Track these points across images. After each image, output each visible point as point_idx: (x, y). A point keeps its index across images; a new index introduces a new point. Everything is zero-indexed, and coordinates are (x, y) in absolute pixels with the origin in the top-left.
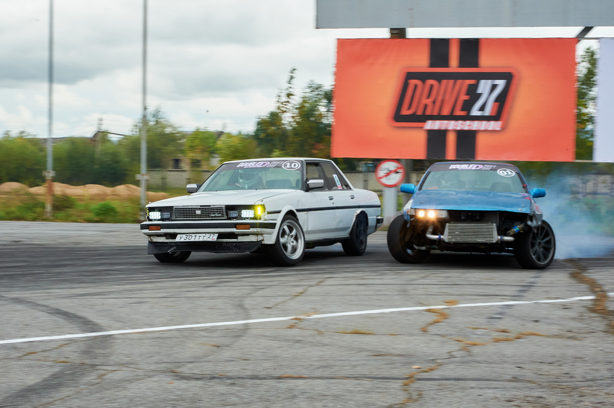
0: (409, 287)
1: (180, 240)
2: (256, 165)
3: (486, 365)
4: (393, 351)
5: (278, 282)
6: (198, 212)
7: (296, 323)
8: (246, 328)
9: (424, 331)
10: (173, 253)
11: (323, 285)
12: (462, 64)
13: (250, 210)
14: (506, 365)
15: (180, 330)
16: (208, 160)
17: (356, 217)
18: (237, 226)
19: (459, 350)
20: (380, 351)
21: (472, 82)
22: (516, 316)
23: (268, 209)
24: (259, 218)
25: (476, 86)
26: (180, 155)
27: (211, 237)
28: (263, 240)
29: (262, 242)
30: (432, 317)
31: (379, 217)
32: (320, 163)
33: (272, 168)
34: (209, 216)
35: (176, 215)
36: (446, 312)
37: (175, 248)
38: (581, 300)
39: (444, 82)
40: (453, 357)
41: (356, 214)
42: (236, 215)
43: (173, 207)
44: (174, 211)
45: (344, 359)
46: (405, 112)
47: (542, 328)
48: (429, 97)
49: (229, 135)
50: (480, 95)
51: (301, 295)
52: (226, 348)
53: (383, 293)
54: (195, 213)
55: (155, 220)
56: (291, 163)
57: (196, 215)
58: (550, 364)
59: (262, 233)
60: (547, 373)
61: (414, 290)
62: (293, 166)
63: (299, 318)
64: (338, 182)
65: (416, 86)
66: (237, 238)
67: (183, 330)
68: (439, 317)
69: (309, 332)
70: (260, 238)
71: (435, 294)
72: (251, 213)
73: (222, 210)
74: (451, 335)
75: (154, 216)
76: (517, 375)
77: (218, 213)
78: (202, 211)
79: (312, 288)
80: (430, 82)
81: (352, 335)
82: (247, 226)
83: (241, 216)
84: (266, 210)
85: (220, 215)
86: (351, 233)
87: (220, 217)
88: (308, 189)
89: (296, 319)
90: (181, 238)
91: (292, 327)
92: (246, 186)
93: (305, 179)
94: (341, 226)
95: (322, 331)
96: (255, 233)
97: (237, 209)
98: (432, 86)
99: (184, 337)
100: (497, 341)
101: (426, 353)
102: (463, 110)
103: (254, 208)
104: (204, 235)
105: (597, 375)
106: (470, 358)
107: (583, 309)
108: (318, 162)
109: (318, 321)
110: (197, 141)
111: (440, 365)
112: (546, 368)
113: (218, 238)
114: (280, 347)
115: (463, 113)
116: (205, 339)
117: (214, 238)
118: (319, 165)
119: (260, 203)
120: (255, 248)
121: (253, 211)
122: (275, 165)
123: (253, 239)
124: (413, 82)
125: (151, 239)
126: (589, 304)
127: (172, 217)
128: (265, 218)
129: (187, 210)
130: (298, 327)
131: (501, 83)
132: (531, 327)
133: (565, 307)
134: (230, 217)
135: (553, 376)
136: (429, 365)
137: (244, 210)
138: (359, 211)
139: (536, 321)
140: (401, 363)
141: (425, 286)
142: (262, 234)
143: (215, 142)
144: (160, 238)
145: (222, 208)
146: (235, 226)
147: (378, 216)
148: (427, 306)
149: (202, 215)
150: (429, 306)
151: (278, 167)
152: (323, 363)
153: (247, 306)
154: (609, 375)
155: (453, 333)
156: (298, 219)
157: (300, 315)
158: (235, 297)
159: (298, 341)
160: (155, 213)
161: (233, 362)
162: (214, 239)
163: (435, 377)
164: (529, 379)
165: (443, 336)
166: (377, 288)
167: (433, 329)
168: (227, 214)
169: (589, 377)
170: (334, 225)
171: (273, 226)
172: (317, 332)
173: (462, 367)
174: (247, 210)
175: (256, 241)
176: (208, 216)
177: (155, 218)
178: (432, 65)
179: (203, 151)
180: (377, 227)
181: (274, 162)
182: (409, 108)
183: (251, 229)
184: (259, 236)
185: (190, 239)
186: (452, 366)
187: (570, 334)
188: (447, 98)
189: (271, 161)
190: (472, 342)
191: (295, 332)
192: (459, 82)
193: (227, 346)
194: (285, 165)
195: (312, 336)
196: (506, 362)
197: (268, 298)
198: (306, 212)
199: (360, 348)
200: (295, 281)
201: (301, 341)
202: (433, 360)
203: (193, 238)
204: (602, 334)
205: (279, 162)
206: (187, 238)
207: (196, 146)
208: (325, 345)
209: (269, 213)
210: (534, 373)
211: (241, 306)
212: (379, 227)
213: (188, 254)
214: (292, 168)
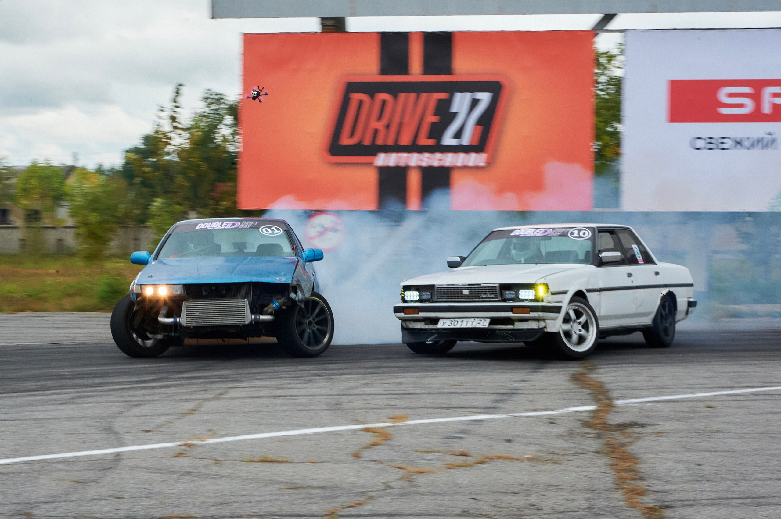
0: (343, 399)
1: (443, 326)
2: (535, 233)
3: (431, 497)
4: (311, 483)
5: (162, 396)
6: (466, 292)
7: (185, 450)
8: (118, 458)
9: (357, 456)
10: (435, 342)
11: (222, 399)
12: (427, 69)
13: (529, 290)
14: (457, 497)
15: (30, 462)
16: (51, 210)
17: (661, 300)
18: (514, 309)
19: (400, 480)
20: (295, 483)
21: (443, 96)
22: (483, 435)
23: (552, 289)
24: (541, 300)
25: (448, 102)
26: (8, 203)
27: (481, 323)
28: (545, 327)
29: (544, 329)
30: (370, 438)
31: (692, 300)
32: (615, 230)
33: (555, 236)
34: (479, 297)
35: (438, 295)
36: (390, 431)
37: (436, 335)
38: (577, 411)
39: (402, 96)
40: (390, 488)
41: (662, 295)
42: (512, 296)
43: (434, 285)
44: (436, 291)
45: (247, 493)
46: (346, 141)
47: (515, 449)
48: (380, 118)
49: (84, 173)
50: (455, 115)
51: (194, 413)
52: (93, 484)
53: (307, 408)
54: (461, 293)
55: (412, 301)
56: (579, 230)
57: (462, 295)
58: (515, 494)
59: (545, 318)
60: (508, 505)
61: (350, 402)
62: (581, 234)
63: (189, 443)
64: (638, 254)
65: (361, 103)
66: (513, 324)
67: (32, 462)
68: (379, 439)
69: (202, 462)
70: (542, 324)
71: (379, 407)
72: (530, 293)
73: (495, 289)
74: (391, 460)
75: (410, 297)
76: (468, 508)
77: (490, 294)
78: (470, 291)
79: (208, 403)
80: (382, 96)
81: (260, 463)
82: (526, 310)
83: (518, 297)
84: (549, 290)
85: (493, 296)
86: (655, 320)
87: (493, 298)
88: (601, 263)
89: (185, 445)
90: (444, 324)
91: (179, 455)
92: (523, 260)
93: (597, 251)
94: (642, 310)
95: (221, 459)
96: (536, 318)
97: (513, 288)
98: (384, 102)
99: (35, 471)
100: (451, 467)
101: (355, 484)
102: (430, 137)
103: (534, 288)
104: (473, 320)
105: (571, 505)
106: (413, 489)
107: (577, 424)
108: (613, 229)
109: (214, 447)
110: (34, 182)
111: (372, 498)
112: (508, 498)
113: (490, 324)
114: (163, 481)
115: (430, 142)
116: (65, 473)
117: (485, 324)
118: (614, 233)
119: (542, 281)
120: (536, 337)
121: (533, 291)
122: (559, 234)
123: (533, 325)
124: (356, 97)
125: (406, 325)
126: (585, 417)
127: (433, 298)
128: (548, 300)
129: (451, 290)
130: (189, 455)
131: (485, 97)
132: (501, 448)
133: (552, 421)
134: (505, 298)
135: (515, 509)
136: (356, 498)
137: (522, 290)
138: (665, 291)
139: (509, 441)
140: (321, 497)
141: (364, 397)
142: (544, 320)
143: (62, 183)
144: (418, 323)
145: (495, 287)
146: (511, 309)
147: (690, 298)
148: (364, 423)
149: (471, 295)
150: (367, 423)
151: (564, 235)
152: (219, 500)
153: (118, 429)
154: (586, 505)
155: (395, 458)
156: (588, 301)
157: (191, 439)
158: (100, 418)
159: (188, 473)
160: (411, 292)
161: (103, 501)
162: (485, 326)
163: (362, 513)
164: (483, 513)
165: (380, 462)
166: (298, 400)
167: (368, 454)
168: (502, 295)
169: (560, 508)
170: (632, 309)
171: (557, 309)
172: (214, 461)
173: (399, 500)
174: (526, 290)
175: (537, 328)
176: (477, 297)
177: (412, 299)
178: (384, 71)
179: (43, 196)
180: (689, 312)
181: (557, 229)
182: (352, 134)
183: (531, 313)
184: (540, 322)
185: (455, 325)
186: (387, 500)
187: (550, 457)
188: (406, 120)
189: (553, 229)
190: (417, 469)
191: (183, 461)
192: (424, 95)
193: (93, 481)
194: (572, 233)
195: (206, 466)
196: (458, 493)
197: (147, 417)
198: (598, 293)
199: (269, 480)
200: (184, 394)
201: (191, 473)
202: (363, 492)
203: (460, 323)
204: (591, 455)
205: (564, 230)
206: (451, 323)
207: (33, 189)
208: (222, 477)
209: (553, 294)
210: (491, 505)
211: (110, 430)
212: (691, 312)
213: (453, 343)
214: (580, 237)
